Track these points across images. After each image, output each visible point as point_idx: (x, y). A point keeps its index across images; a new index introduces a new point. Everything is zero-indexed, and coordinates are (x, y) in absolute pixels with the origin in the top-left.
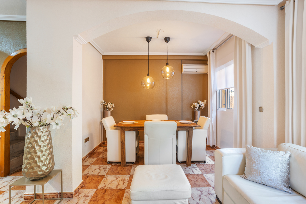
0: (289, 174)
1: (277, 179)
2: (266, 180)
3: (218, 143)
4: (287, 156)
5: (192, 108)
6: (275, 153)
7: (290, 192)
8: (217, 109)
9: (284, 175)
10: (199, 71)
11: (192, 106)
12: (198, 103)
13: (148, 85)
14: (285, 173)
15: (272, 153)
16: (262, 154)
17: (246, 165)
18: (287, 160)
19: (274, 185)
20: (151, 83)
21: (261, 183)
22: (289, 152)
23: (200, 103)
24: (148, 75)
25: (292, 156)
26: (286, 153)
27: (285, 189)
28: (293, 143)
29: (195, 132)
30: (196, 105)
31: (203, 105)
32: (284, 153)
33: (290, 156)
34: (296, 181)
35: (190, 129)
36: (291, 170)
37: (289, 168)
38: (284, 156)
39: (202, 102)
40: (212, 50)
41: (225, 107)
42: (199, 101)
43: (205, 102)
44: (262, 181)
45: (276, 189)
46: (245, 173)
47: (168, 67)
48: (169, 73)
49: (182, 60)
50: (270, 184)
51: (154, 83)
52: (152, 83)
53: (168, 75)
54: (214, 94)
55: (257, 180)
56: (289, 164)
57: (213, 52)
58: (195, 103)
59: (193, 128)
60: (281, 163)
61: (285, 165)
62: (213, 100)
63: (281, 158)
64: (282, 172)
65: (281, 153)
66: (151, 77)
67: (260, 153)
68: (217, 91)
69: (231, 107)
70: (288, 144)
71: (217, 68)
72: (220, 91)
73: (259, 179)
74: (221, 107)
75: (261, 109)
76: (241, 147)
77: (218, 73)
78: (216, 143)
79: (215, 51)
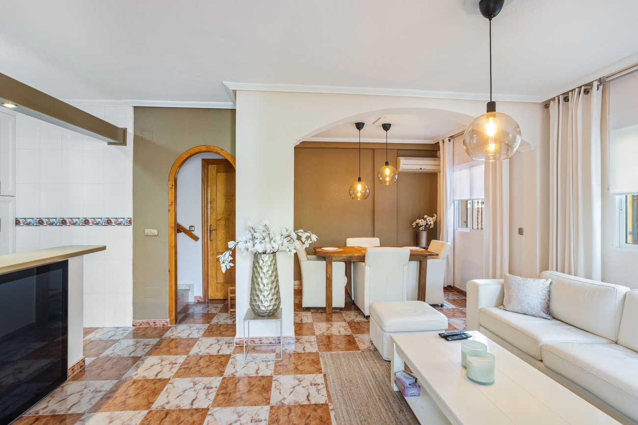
0: (549, 301)
1: (537, 306)
2: (526, 309)
3: (456, 281)
4: (548, 283)
5: (414, 226)
6: (536, 281)
7: (549, 318)
8: (455, 229)
9: (543, 302)
10: (424, 169)
11: (414, 224)
12: (425, 219)
13: (359, 195)
14: (545, 299)
15: (533, 281)
16: (522, 282)
17: (505, 296)
18: (547, 287)
19: (534, 313)
20: (364, 191)
21: (520, 312)
22: (551, 280)
23: (427, 219)
24: (359, 180)
25: (553, 283)
26: (547, 280)
27: (545, 315)
28: (557, 271)
29: (430, 262)
30: (421, 222)
31: (432, 223)
32: (545, 280)
33: (551, 284)
34: (556, 308)
35: (423, 259)
36: (551, 297)
37: (549, 296)
38: (545, 283)
39: (431, 219)
40: (447, 139)
41: (467, 226)
42: (425, 216)
43: (434, 218)
44: (523, 310)
45: (536, 316)
46: (504, 304)
47: (387, 168)
48: (389, 176)
49: (397, 150)
50: (530, 312)
51: (368, 191)
52: (366, 191)
53: (388, 179)
54: (450, 205)
55: (516, 309)
56: (549, 291)
57: (449, 140)
58: (420, 220)
59: (428, 257)
60: (541, 290)
61: (545, 292)
62: (449, 216)
63: (541, 286)
64: (542, 299)
65: (542, 280)
66: (364, 183)
67: (521, 281)
68: (455, 202)
69: (480, 226)
70: (550, 272)
71: (455, 167)
72: (460, 202)
73: (518, 309)
74: (460, 226)
75: (521, 231)
76: (494, 277)
77: (457, 174)
78: (452, 281)
79: (452, 141)
